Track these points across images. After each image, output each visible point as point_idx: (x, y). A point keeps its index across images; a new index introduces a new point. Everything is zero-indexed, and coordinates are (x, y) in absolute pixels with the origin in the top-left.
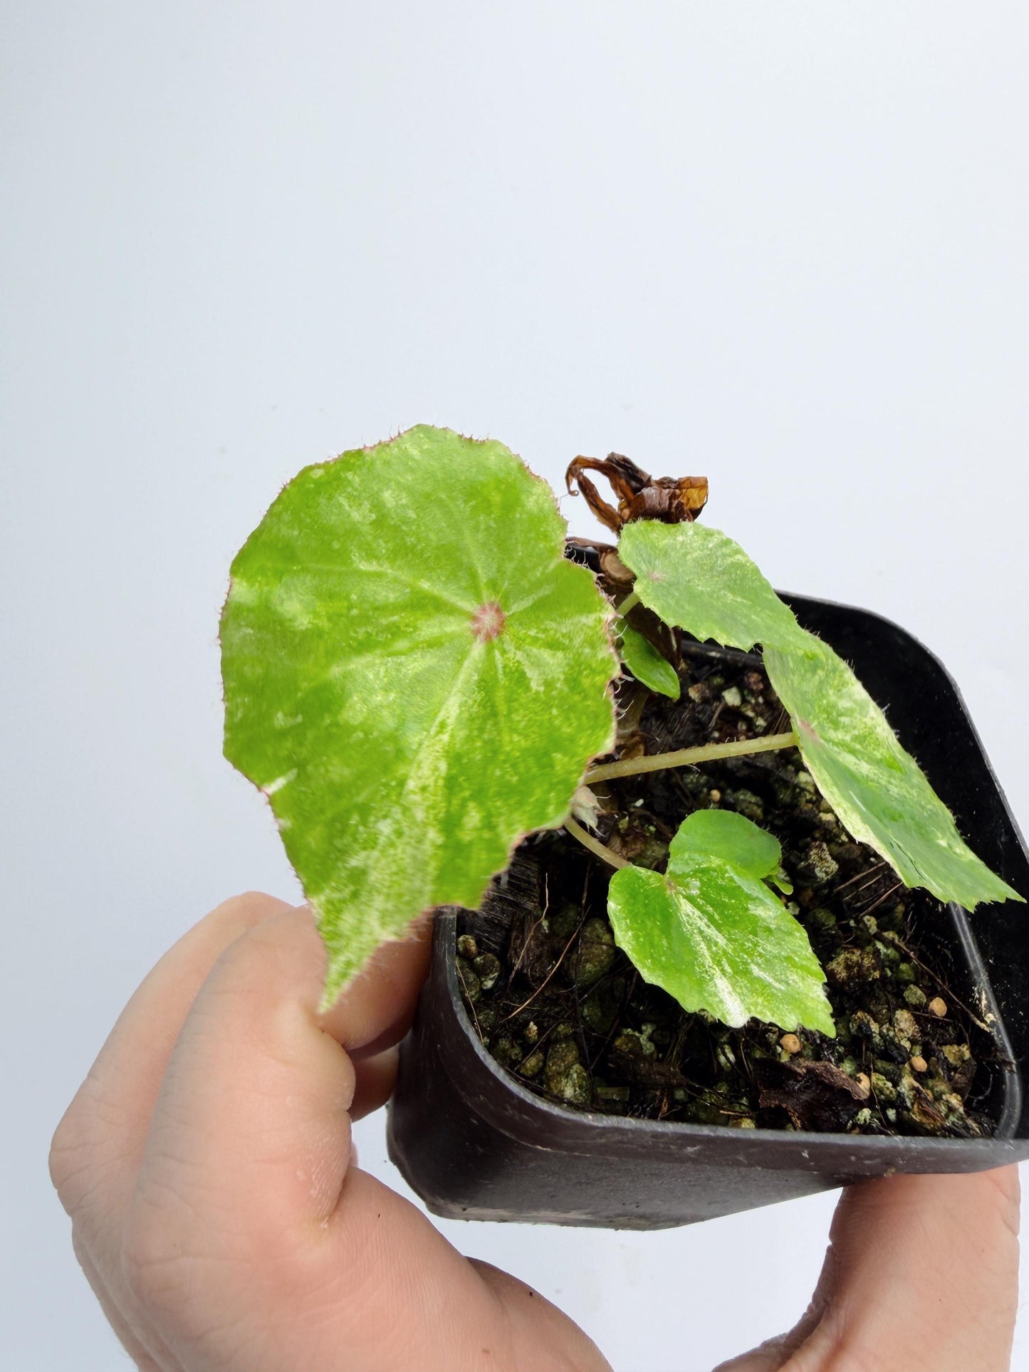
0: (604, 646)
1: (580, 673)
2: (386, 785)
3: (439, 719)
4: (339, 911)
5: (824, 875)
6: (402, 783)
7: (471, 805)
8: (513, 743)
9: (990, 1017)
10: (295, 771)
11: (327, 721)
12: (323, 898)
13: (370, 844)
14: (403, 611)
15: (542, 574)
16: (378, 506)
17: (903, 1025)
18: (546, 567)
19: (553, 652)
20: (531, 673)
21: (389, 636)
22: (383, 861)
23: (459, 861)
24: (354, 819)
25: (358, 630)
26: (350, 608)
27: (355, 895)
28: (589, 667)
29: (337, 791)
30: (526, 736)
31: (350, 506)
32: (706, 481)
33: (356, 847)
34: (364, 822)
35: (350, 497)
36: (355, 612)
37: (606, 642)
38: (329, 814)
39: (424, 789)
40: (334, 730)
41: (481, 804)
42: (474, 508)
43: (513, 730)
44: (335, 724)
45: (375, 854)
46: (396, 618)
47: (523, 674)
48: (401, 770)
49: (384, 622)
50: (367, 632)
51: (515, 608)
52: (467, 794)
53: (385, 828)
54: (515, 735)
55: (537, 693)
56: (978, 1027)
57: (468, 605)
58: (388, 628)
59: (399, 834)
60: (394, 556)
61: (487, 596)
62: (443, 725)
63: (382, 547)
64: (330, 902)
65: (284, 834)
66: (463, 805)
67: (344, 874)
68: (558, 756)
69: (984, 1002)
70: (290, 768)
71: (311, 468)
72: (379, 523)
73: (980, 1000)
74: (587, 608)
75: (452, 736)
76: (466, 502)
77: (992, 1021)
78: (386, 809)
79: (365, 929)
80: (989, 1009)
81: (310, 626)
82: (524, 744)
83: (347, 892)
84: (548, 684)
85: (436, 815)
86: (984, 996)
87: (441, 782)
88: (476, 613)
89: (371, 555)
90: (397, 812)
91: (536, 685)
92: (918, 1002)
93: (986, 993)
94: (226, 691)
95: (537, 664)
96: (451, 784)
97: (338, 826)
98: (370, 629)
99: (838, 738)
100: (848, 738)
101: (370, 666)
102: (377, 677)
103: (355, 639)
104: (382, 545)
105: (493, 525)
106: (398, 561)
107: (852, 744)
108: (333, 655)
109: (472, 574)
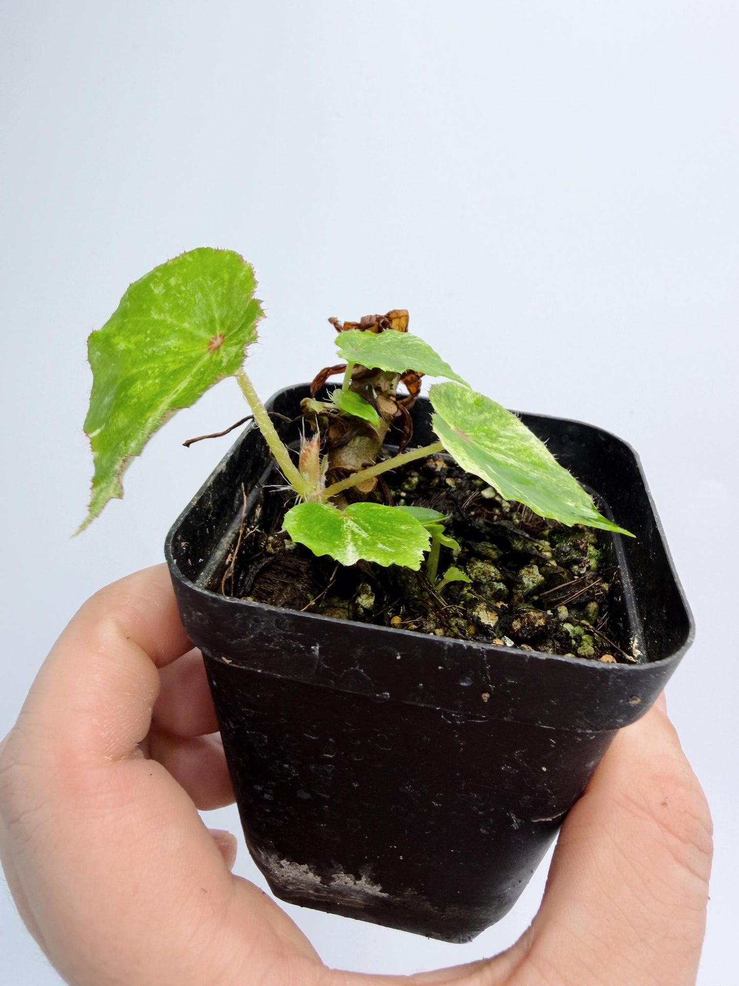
2: (140, 423)
3: (176, 389)
4: (101, 493)
5: (531, 583)
9: (637, 653)
10: (105, 424)
11: (123, 395)
12: (98, 488)
16: (167, 286)
21: (165, 353)
24: (122, 444)
25: (148, 349)
26: (146, 337)
29: (120, 431)
31: (155, 288)
35: (155, 283)
36: (148, 339)
38: (113, 445)
40: (126, 398)
42: (215, 285)
46: (169, 343)
49: (162, 345)
50: (153, 351)
51: (231, 334)
57: (208, 337)
58: (163, 349)
60: (172, 310)
61: (218, 331)
64: (100, 489)
69: (637, 645)
70: (103, 423)
72: (166, 295)
73: (633, 644)
76: (212, 281)
77: (639, 656)
80: (638, 649)
81: (125, 348)
86: (636, 641)
88: (212, 340)
89: (161, 311)
93: (639, 641)
94: (92, 394)
97: (115, 449)
98: (155, 349)
99: (492, 446)
100: (503, 448)
101: (150, 368)
102: (153, 372)
103: (147, 355)
104: (167, 306)
105: (225, 291)
106: (175, 314)
107: (505, 451)
108: (134, 364)
109: (212, 320)
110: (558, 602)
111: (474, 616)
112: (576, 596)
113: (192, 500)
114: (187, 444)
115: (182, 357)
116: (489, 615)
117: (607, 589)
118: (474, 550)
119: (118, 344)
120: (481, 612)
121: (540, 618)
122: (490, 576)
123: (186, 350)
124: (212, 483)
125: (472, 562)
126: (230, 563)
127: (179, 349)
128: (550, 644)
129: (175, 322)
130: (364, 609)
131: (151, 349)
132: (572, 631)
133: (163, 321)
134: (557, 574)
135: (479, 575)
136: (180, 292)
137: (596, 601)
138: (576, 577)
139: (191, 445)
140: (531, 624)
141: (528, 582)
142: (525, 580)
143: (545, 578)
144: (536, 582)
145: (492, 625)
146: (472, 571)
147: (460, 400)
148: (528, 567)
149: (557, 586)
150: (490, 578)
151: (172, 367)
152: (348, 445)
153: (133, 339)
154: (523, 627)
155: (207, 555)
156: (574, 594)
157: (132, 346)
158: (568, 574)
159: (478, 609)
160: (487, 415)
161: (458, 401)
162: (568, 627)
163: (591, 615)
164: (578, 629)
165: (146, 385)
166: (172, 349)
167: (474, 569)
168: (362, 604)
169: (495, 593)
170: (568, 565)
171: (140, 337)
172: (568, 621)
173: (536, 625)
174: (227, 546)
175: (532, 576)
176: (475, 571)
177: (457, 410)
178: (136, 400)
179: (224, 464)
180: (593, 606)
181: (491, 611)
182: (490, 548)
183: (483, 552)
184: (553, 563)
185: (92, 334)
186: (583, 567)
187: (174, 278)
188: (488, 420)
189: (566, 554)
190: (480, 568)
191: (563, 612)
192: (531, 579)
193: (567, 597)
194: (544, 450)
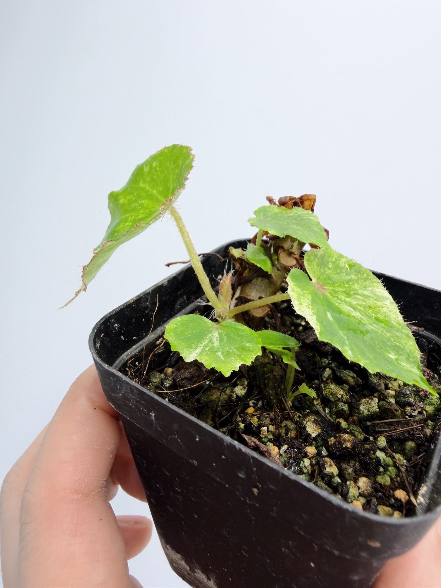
5: (367, 411)
9: (422, 499)
16: (151, 167)
25: (133, 204)
36: (134, 198)
42: (175, 167)
46: (143, 201)
49: (140, 202)
57: (164, 199)
60: (150, 182)
69: (424, 492)
72: (149, 172)
73: (421, 490)
76: (173, 165)
77: (421, 503)
80: (423, 496)
81: (123, 202)
86: (425, 489)
88: (165, 202)
89: (145, 182)
93: (428, 489)
99: (345, 300)
100: (354, 303)
101: (130, 216)
102: (131, 218)
103: (131, 207)
104: (148, 179)
106: (151, 184)
107: (355, 306)
110: (381, 433)
111: (303, 424)
112: (399, 431)
113: (131, 300)
114: (168, 265)
115: (148, 211)
116: (314, 427)
117: (429, 434)
118: (337, 375)
119: (120, 199)
120: (309, 422)
121: (349, 441)
122: (337, 397)
123: (151, 207)
124: (151, 292)
125: (328, 383)
126: (160, 344)
127: (148, 206)
128: (351, 465)
129: (150, 189)
130: (237, 396)
131: (135, 204)
132: (384, 459)
133: (145, 188)
134: (391, 410)
135: (328, 394)
136: (156, 171)
137: (415, 441)
138: (407, 417)
139: (171, 266)
140: (340, 443)
141: (364, 410)
142: (362, 408)
143: (379, 410)
144: (370, 411)
145: (313, 435)
146: (325, 389)
147: (333, 262)
148: (369, 398)
149: (388, 419)
150: (337, 399)
151: (141, 216)
152: (253, 282)
153: (128, 198)
154: (335, 444)
155: (142, 336)
156: (396, 430)
157: (126, 202)
158: (402, 413)
159: (307, 420)
160: (353, 276)
161: (330, 263)
162: (380, 454)
163: (407, 451)
164: (389, 460)
165: (125, 226)
166: (145, 205)
167: (327, 389)
168: (237, 392)
169: (338, 411)
170: (403, 405)
171: (131, 196)
172: (383, 450)
173: (344, 446)
174: (159, 333)
175: (369, 406)
176: (327, 390)
177: (327, 269)
179: (166, 281)
180: (410, 444)
181: (316, 424)
182: (351, 376)
183: (344, 377)
184: (392, 401)
185: (111, 193)
186: (414, 410)
187: (155, 162)
188: (352, 280)
189: (405, 395)
190: (331, 389)
191: (382, 442)
192: (367, 408)
193: (390, 431)
194: (394, 311)
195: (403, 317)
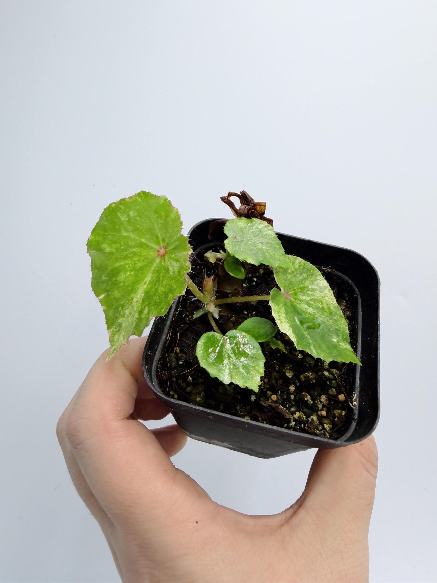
0: (187, 262)
1: (181, 270)
2: (128, 299)
3: (145, 281)
4: (115, 334)
6: (132, 299)
7: (147, 307)
8: (161, 289)
9: (355, 403)
10: (106, 293)
11: (114, 279)
12: (112, 330)
13: (123, 316)
14: (137, 248)
15: (176, 238)
16: (128, 216)
17: (322, 400)
18: (177, 236)
19: (176, 263)
20: (171, 269)
21: (133, 255)
22: (126, 321)
23: (140, 323)
24: (120, 309)
25: (123, 253)
26: (121, 246)
27: (119, 330)
28: (184, 268)
29: (117, 300)
30: (165, 288)
31: (121, 216)
32: (265, 204)
33: (120, 316)
34: (122, 309)
35: (121, 213)
36: (122, 247)
37: (188, 260)
38: (114, 307)
39: (137, 301)
40: (116, 282)
41: (149, 307)
42: (157, 217)
43: (162, 286)
44: (116, 280)
45: (124, 319)
46: (134, 250)
47: (168, 269)
48: (132, 295)
49: (131, 251)
51: (170, 248)
52: (146, 304)
53: (127, 312)
54: (162, 288)
55: (171, 275)
56: (350, 405)
57: (156, 247)
58: (132, 253)
59: (130, 314)
60: (134, 231)
61: (162, 244)
62: (145, 283)
63: (130, 228)
64: (113, 331)
65: (104, 311)
66: (145, 307)
67: (117, 324)
68: (170, 294)
69: (355, 398)
70: (105, 292)
71: (112, 204)
72: (129, 221)
73: (354, 397)
74: (185, 250)
75: (147, 286)
76: (155, 215)
77: (355, 405)
78: (128, 306)
79: (120, 340)
80: (355, 401)
81: (110, 251)
82: (164, 290)
83: (117, 330)
84: (174, 272)
85: (138, 309)
86: (356, 396)
87: (141, 300)
88: (159, 249)
89: (127, 230)
90: (130, 307)
91: (171, 273)
92: (332, 394)
93: (357, 395)
94: (92, 268)
95: (172, 266)
96: (144, 300)
97: (116, 310)
98: (127, 253)
99: (302, 299)
100: (308, 299)
101: (127, 264)
102: (129, 267)
103: (123, 255)
105: (163, 222)
106: (136, 233)
107: (309, 302)
108: (117, 260)
109: (157, 237)
115: (143, 258)
119: (105, 248)
127: (141, 253)
129: (137, 238)
132: (328, 376)
133: (130, 237)
136: (137, 221)
151: (139, 265)
153: (114, 246)
157: (114, 250)
162: (326, 373)
164: (331, 376)
165: (127, 275)
166: (137, 253)
171: (118, 245)
172: (327, 370)
178: (122, 284)
187: (132, 212)
194: (331, 297)
195: (337, 300)
